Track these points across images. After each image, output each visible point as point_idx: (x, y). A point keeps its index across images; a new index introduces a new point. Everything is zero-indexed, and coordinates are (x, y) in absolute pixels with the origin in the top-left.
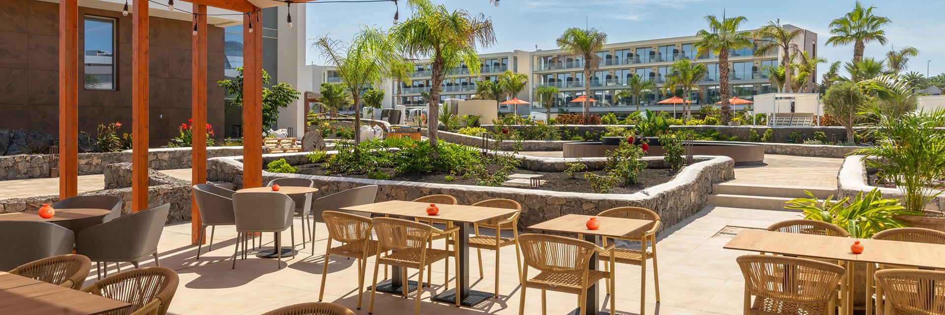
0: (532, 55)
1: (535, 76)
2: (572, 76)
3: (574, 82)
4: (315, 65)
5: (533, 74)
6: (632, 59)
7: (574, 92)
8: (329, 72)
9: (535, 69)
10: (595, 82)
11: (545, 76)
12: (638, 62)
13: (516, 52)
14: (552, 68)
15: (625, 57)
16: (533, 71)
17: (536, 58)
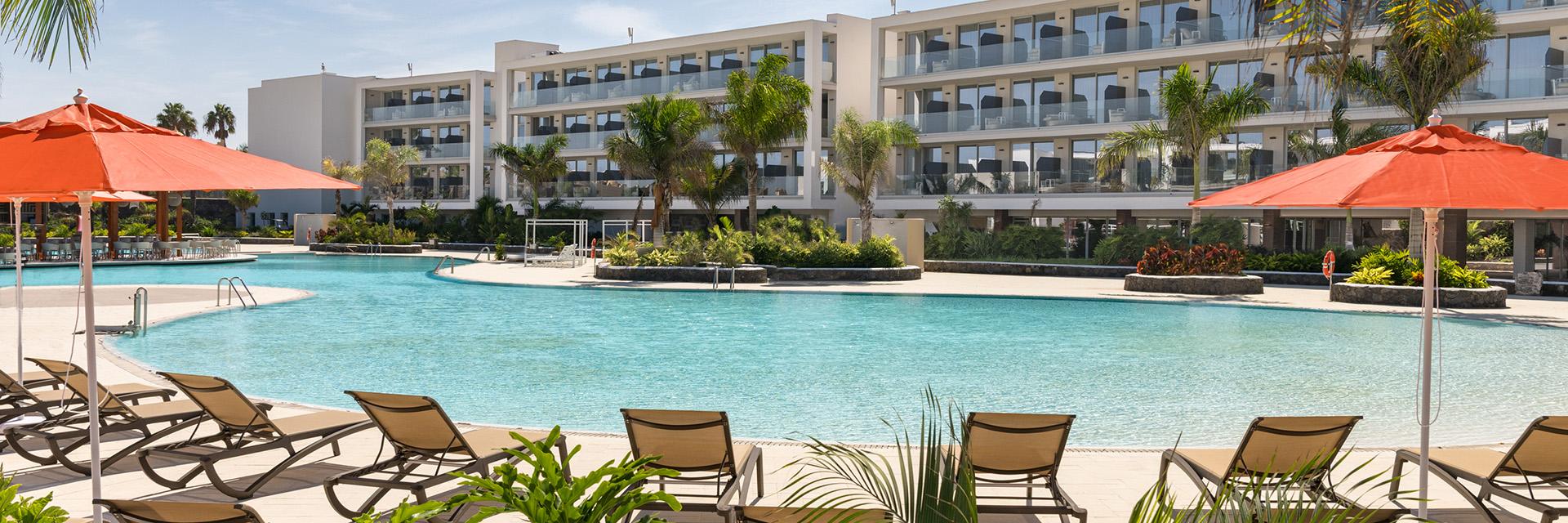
0: (881, 30)
1: (891, 95)
2: (1001, 94)
3: (1007, 110)
4: (334, 76)
5: (882, 89)
6: (1195, 28)
7: (1006, 146)
8: (369, 94)
9: (891, 71)
10: (1072, 112)
11: (925, 92)
12: (1216, 36)
13: (833, 19)
14: (937, 66)
15: (1171, 23)
16: (881, 79)
17: (891, 39)
